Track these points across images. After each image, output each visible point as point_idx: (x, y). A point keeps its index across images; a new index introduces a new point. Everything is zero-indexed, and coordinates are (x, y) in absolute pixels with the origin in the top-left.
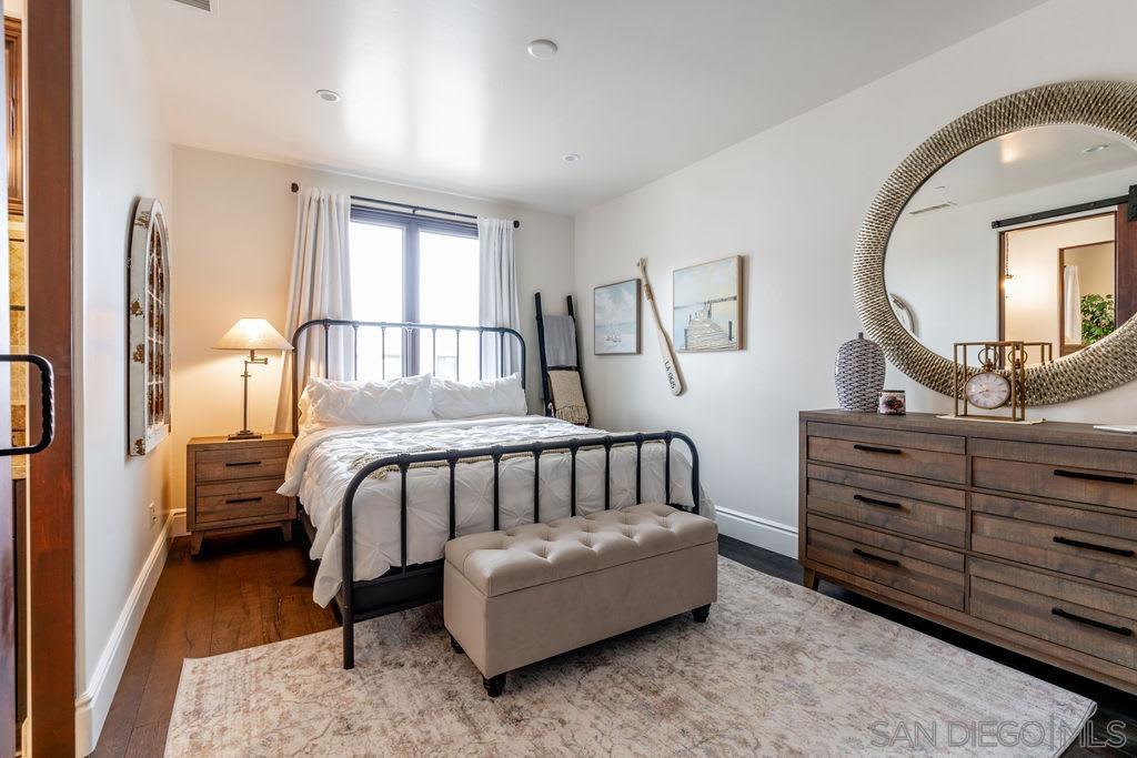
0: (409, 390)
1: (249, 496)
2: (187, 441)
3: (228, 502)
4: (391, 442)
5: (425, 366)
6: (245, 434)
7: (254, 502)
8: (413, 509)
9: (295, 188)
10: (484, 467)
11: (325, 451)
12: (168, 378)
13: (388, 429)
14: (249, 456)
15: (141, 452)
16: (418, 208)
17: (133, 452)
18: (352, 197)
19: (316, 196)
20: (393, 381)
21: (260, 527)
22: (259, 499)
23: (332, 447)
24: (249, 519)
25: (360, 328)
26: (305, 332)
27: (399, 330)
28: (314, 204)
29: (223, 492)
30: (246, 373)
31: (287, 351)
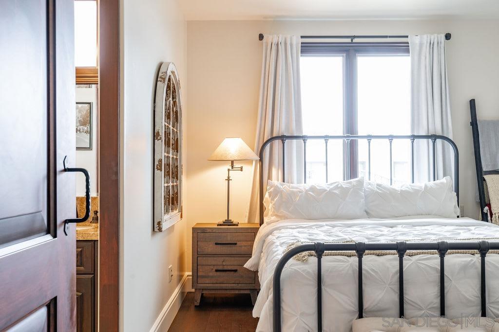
0: (344, 191)
1: (229, 268)
2: (193, 225)
3: (217, 271)
4: (323, 234)
5: (362, 170)
6: (228, 223)
7: (232, 272)
8: (328, 290)
9: (261, 37)
10: (391, 260)
11: (274, 238)
12: (181, 181)
13: (324, 223)
14: (229, 239)
15: (160, 230)
16: (355, 37)
17: (156, 230)
18: (302, 37)
19: (275, 41)
20: (332, 184)
21: (237, 292)
22: (236, 271)
23: (278, 235)
24: (230, 285)
25: (309, 141)
26: (269, 145)
27: (340, 141)
28: (274, 47)
29: (214, 263)
30: (229, 177)
31: (256, 161)
